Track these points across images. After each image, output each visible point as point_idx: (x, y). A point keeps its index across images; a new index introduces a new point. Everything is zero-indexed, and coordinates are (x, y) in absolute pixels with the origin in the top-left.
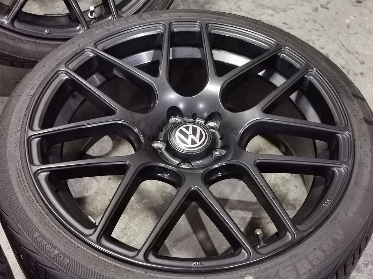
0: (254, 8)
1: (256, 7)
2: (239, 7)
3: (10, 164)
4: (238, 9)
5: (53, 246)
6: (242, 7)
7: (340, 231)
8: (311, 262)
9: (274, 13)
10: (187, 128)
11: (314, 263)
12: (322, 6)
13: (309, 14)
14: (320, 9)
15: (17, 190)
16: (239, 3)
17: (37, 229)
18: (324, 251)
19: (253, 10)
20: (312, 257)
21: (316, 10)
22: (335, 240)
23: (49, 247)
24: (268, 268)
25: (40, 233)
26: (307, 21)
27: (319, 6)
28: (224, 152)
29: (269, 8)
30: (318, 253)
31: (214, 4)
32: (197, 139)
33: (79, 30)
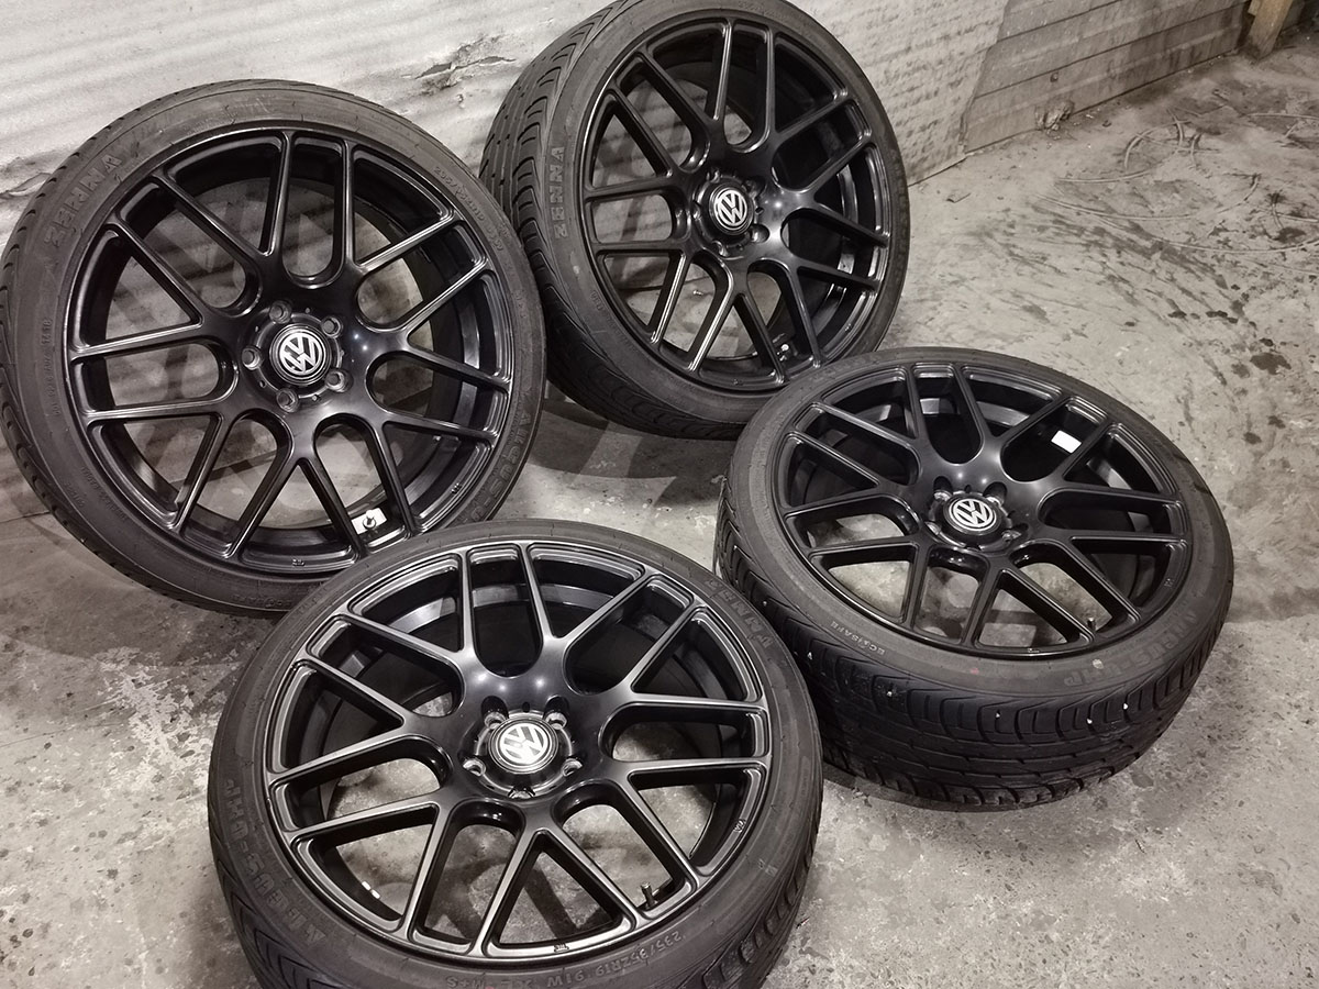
0: (972, 337)
1: (975, 335)
2: (949, 335)
3: (772, 549)
4: (949, 340)
5: (860, 636)
6: (954, 336)
7: (1191, 613)
8: (1164, 646)
9: (1005, 344)
10: (967, 503)
11: (1167, 646)
12: (1076, 332)
13: (1058, 345)
14: (1072, 336)
15: (792, 577)
16: (948, 330)
17: (833, 619)
18: (1176, 634)
19: (972, 341)
20: (1178, 629)
21: (1067, 338)
22: (1187, 623)
23: (855, 638)
24: (1117, 652)
25: (837, 622)
26: (1057, 356)
27: (1071, 332)
28: (1016, 535)
29: (994, 336)
30: (1171, 636)
31: (910, 331)
32: (983, 516)
33: (774, 378)
